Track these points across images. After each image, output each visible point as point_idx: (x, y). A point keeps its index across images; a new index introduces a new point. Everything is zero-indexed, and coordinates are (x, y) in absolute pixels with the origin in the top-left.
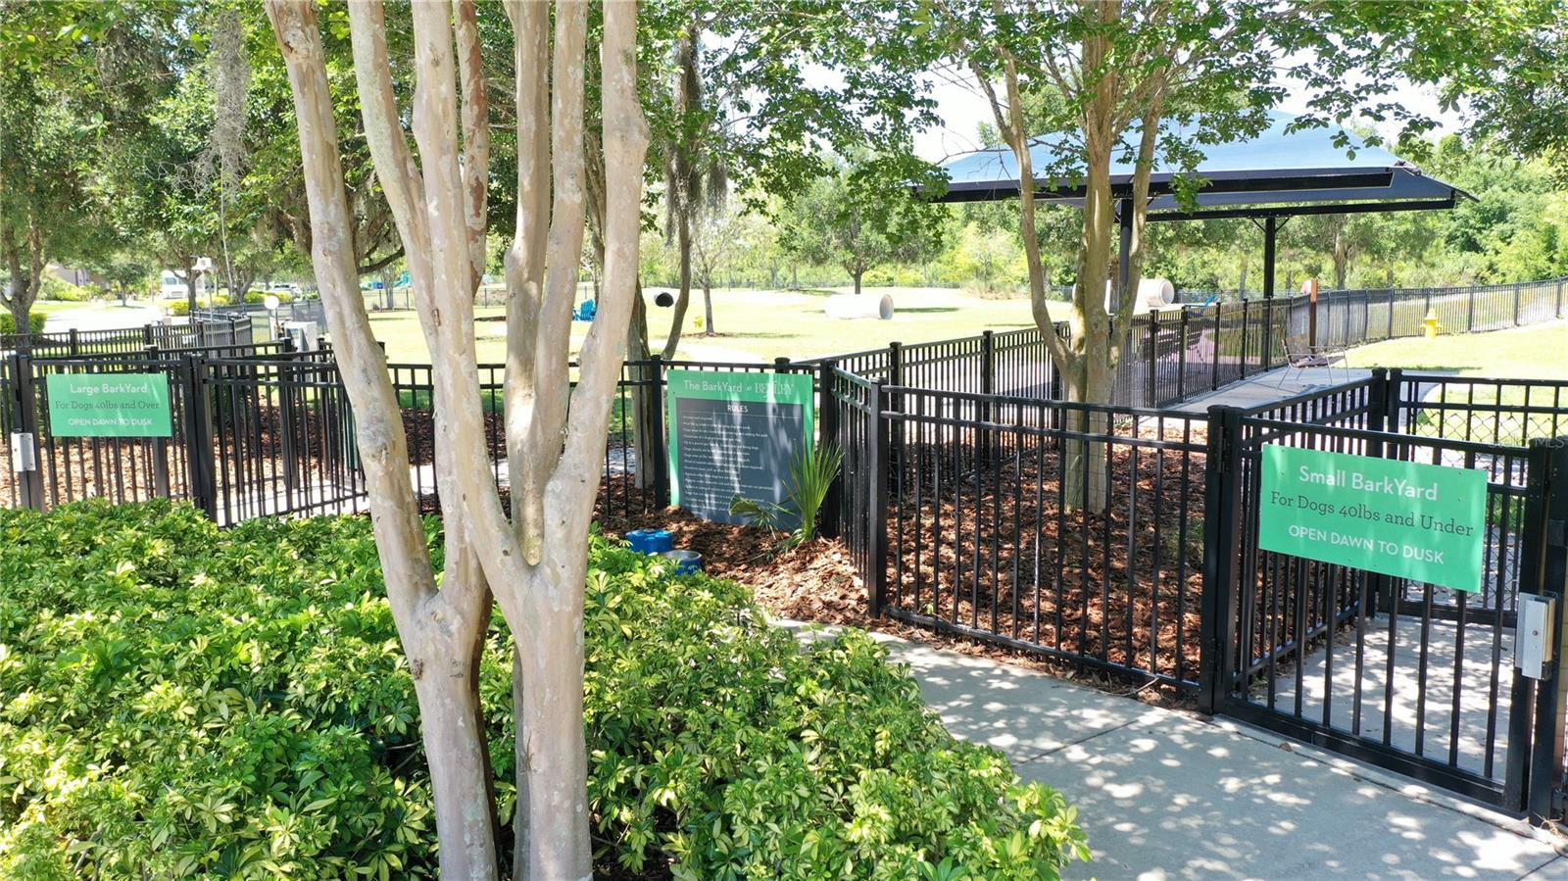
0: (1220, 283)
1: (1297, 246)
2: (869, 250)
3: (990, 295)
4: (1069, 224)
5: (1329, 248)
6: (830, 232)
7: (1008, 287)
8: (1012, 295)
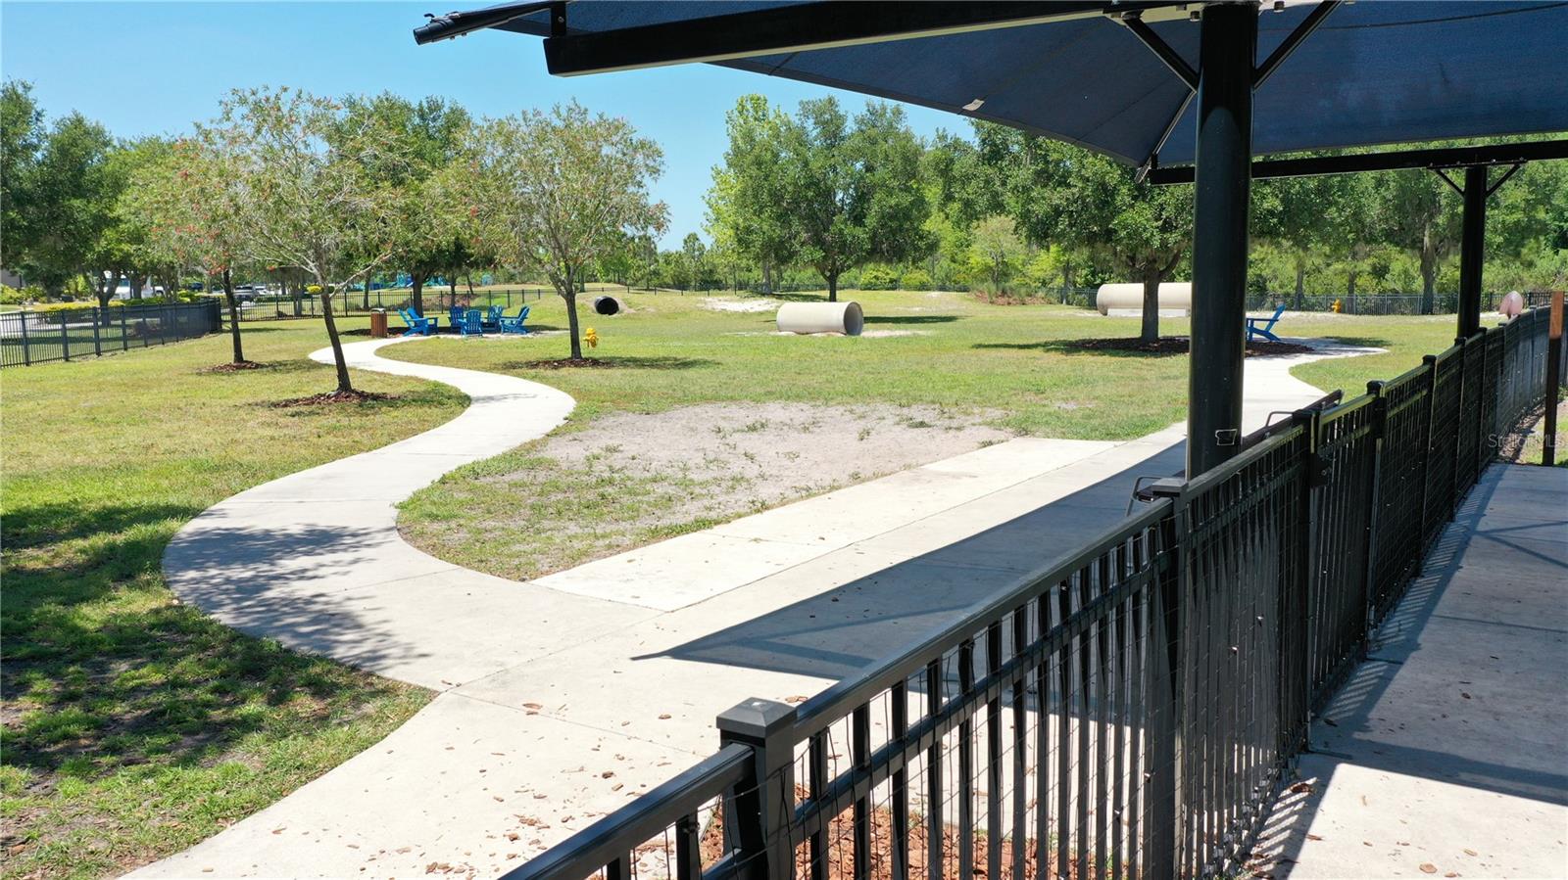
0: (1269, 285)
1: (1375, 241)
2: (844, 247)
3: (1001, 300)
4: (1085, 206)
5: (1416, 244)
6: (796, 225)
7: (1023, 290)
8: (1027, 299)
